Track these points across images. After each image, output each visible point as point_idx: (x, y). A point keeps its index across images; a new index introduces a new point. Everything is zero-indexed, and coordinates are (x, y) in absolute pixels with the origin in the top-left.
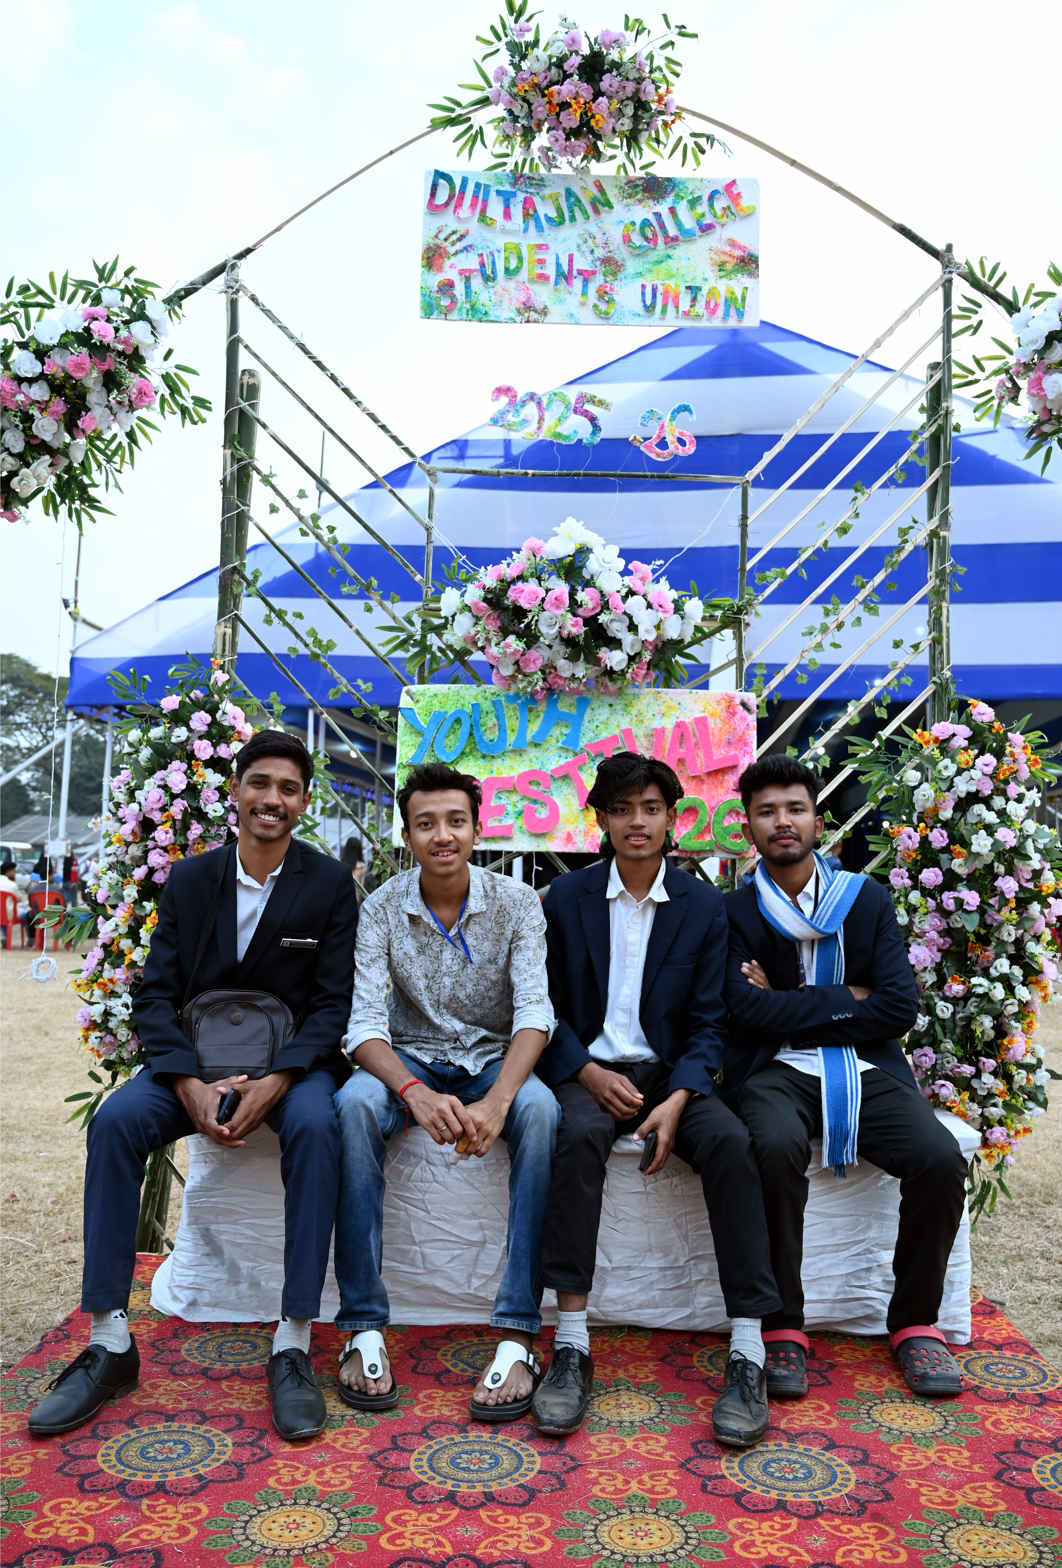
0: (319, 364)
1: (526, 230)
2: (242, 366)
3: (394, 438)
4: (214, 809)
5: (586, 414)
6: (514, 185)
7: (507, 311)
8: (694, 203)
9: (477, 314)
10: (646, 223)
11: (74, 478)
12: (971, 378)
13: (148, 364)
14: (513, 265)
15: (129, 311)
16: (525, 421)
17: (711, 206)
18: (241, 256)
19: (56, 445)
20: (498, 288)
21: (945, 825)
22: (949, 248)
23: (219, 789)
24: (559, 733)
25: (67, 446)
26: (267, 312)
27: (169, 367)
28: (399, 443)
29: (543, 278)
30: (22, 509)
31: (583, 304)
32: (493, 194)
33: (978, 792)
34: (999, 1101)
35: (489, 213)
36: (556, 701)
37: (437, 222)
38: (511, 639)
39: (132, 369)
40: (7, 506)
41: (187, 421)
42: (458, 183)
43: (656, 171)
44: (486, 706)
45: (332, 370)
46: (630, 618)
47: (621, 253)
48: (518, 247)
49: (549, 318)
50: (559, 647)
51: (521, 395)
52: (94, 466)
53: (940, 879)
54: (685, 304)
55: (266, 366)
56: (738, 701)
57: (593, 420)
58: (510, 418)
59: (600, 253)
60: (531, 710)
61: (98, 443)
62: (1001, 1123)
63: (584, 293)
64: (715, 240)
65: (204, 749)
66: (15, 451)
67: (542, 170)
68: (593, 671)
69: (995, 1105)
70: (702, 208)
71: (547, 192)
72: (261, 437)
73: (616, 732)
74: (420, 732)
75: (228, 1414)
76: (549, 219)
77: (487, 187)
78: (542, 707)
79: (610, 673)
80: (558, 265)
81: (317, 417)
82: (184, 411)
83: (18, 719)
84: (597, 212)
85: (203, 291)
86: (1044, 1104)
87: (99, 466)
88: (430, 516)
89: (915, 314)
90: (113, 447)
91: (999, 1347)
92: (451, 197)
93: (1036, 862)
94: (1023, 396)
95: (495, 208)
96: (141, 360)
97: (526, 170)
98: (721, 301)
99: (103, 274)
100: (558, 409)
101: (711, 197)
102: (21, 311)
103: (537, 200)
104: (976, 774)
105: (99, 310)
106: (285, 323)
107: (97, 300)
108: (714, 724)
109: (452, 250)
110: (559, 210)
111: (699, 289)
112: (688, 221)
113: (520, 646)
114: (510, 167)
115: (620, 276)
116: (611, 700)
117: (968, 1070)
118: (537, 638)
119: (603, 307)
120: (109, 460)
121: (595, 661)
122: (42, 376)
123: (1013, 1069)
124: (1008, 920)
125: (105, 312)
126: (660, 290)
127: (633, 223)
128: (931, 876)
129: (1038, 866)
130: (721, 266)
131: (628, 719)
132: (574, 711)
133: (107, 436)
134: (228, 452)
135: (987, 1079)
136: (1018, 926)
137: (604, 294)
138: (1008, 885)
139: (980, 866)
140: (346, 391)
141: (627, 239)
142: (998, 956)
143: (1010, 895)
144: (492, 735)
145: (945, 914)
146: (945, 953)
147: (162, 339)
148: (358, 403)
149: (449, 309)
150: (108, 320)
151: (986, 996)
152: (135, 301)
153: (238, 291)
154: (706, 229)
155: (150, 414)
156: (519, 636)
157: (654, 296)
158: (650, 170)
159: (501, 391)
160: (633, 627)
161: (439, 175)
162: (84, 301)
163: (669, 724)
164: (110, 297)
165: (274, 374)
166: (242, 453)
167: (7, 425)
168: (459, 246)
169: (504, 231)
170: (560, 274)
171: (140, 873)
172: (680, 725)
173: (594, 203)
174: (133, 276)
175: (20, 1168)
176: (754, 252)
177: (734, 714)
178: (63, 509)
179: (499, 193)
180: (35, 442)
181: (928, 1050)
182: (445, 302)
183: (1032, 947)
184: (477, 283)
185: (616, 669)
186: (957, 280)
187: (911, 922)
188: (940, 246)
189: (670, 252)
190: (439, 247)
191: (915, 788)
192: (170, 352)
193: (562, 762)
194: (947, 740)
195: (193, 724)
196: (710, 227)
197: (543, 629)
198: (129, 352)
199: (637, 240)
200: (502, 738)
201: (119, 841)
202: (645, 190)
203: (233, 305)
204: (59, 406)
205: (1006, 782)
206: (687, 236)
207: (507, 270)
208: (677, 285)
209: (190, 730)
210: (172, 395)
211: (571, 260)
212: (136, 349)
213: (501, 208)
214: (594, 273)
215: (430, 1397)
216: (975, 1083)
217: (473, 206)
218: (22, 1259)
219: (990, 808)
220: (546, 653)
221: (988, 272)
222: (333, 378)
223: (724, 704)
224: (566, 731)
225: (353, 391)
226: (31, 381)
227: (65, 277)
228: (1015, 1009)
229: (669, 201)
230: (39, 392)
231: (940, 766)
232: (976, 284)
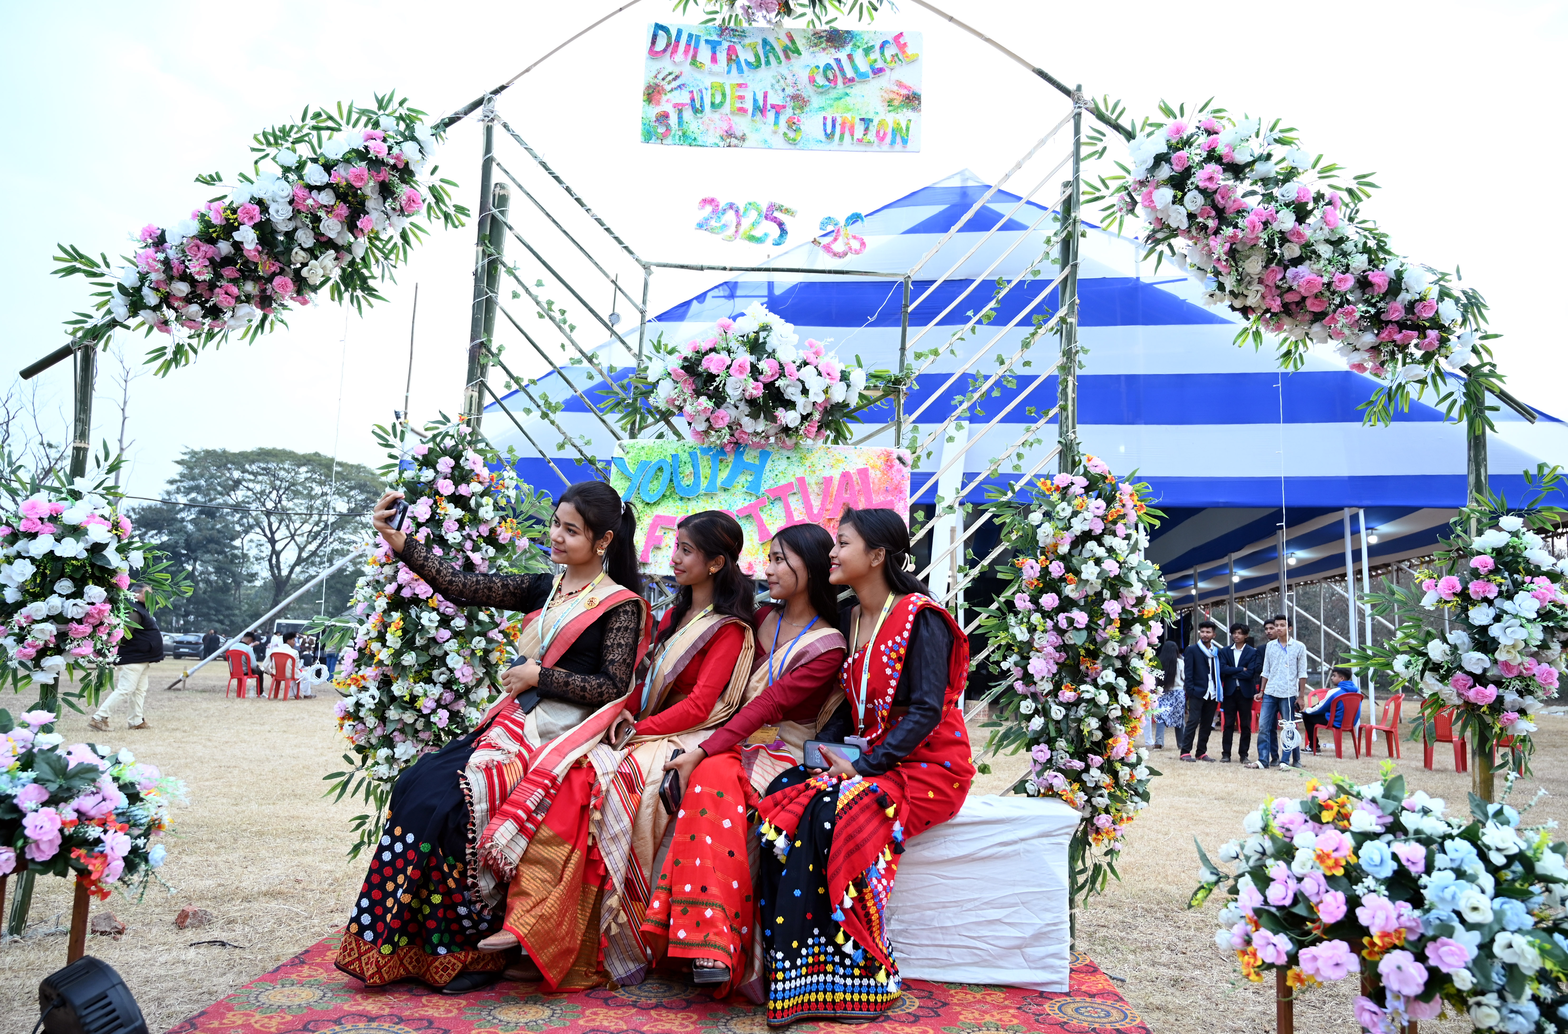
0: (557, 178)
1: (729, 72)
2: (493, 181)
3: (616, 238)
4: (453, 536)
5: (775, 220)
6: (720, 36)
7: (713, 137)
8: (868, 51)
9: (687, 139)
10: (828, 67)
11: (357, 272)
12: (1098, 194)
13: (417, 178)
14: (718, 100)
15: (402, 134)
16: (725, 225)
17: (882, 53)
18: (496, 92)
19: (340, 242)
20: (705, 119)
21: (1063, 558)
22: (1079, 88)
23: (459, 521)
24: (744, 479)
25: (350, 244)
26: (516, 136)
27: (435, 180)
28: (620, 242)
29: (742, 110)
30: (312, 295)
31: (775, 132)
32: (702, 43)
33: (1091, 531)
34: (1105, 792)
35: (699, 58)
36: (742, 453)
37: (657, 65)
38: (703, 399)
39: (403, 181)
40: (299, 292)
41: (450, 225)
42: (674, 34)
43: (836, 25)
44: (684, 457)
45: (568, 183)
46: (802, 382)
47: (807, 91)
48: (722, 86)
49: (746, 144)
50: (743, 406)
51: (722, 204)
52: (373, 261)
53: (1057, 603)
54: (859, 132)
55: (513, 180)
56: (895, 456)
57: (781, 225)
58: (713, 223)
59: (790, 91)
60: (721, 461)
61: (377, 243)
62: (1107, 811)
63: (776, 123)
64: (885, 82)
65: (446, 487)
66: (306, 246)
67: (745, 25)
68: (772, 429)
69: (1101, 796)
70: (875, 55)
71: (747, 41)
72: (508, 238)
73: (793, 480)
74: (628, 478)
75: (421, 1019)
76: (748, 63)
77: (698, 37)
78: (731, 458)
79: (786, 430)
80: (755, 101)
81: (554, 221)
82: (447, 216)
83: (364, 519)
84: (788, 57)
85: (465, 120)
86: (1145, 797)
87: (377, 261)
88: (644, 302)
89: (1050, 141)
90: (389, 246)
91: (1092, 996)
92: (668, 45)
93: (1137, 589)
94: (1139, 209)
95: (704, 54)
96: (411, 174)
97: (732, 24)
98: (889, 131)
99: (382, 104)
100: (753, 215)
101: (882, 47)
102: (315, 133)
103: (738, 48)
104: (1088, 515)
105: (378, 132)
106: (530, 146)
107: (376, 125)
108: (875, 475)
109: (668, 88)
110: (757, 56)
111: (871, 120)
112: (863, 64)
113: (710, 405)
114: (718, 22)
115: (806, 109)
116: (788, 454)
117: (1078, 765)
118: (724, 399)
119: (791, 135)
120: (386, 258)
121: (773, 419)
122: (328, 186)
123: (1118, 766)
124: (1113, 638)
125: (382, 134)
126: (839, 121)
127: (818, 67)
128: (1049, 600)
129: (1139, 593)
130: (890, 103)
131: (802, 469)
132: (757, 462)
133: (384, 236)
134: (480, 249)
135: (1095, 773)
136: (1121, 642)
137: (792, 124)
138: (1112, 608)
139: (1091, 593)
140: (578, 200)
141: (812, 80)
142: (1104, 668)
143: (1115, 616)
144: (688, 481)
145: (1061, 632)
146: (1061, 666)
147: (429, 157)
148: (588, 210)
149: (665, 135)
150: (384, 140)
151: (1092, 701)
152: (407, 126)
153: (493, 120)
154: (878, 72)
155: (420, 218)
156: (710, 398)
157: (834, 126)
158: (833, 24)
159: (705, 201)
160: (805, 392)
161: (658, 27)
162: (366, 125)
163: (836, 475)
164: (388, 122)
165: (520, 187)
166: (492, 250)
167: (300, 224)
168: (674, 84)
169: (711, 73)
170: (756, 107)
171: (390, 588)
172: (845, 475)
173: (785, 51)
174: (406, 105)
175: (308, 860)
176: (917, 91)
177: (891, 467)
178: (346, 296)
179: (707, 41)
180: (323, 239)
181: (1044, 747)
182: (662, 130)
183: (1135, 662)
184: (688, 114)
185: (791, 426)
186: (1086, 115)
187: (1032, 639)
188: (1072, 87)
189: (848, 91)
190: (657, 85)
191: (1039, 526)
192: (435, 169)
193: (746, 504)
194: (1066, 488)
195: (439, 467)
196: (881, 70)
197: (729, 390)
198: (401, 166)
199: (820, 80)
200: (697, 483)
201: (375, 562)
202: (828, 41)
203: (489, 130)
204: (343, 210)
205: (1115, 522)
206: (863, 77)
207: (713, 104)
208: (853, 117)
209: (437, 472)
210: (437, 203)
211: (765, 97)
212: (407, 164)
213: (709, 54)
214: (784, 107)
215: (595, 1014)
216: (1085, 777)
217: (686, 52)
218: (293, 923)
219: (1101, 544)
220: (733, 413)
221: (1110, 108)
222: (568, 189)
223: (883, 458)
224: (750, 479)
225: (584, 201)
226: (320, 189)
227: (351, 107)
228: (1118, 713)
229: (848, 49)
230: (326, 198)
231: (1058, 508)
232: (1101, 117)
